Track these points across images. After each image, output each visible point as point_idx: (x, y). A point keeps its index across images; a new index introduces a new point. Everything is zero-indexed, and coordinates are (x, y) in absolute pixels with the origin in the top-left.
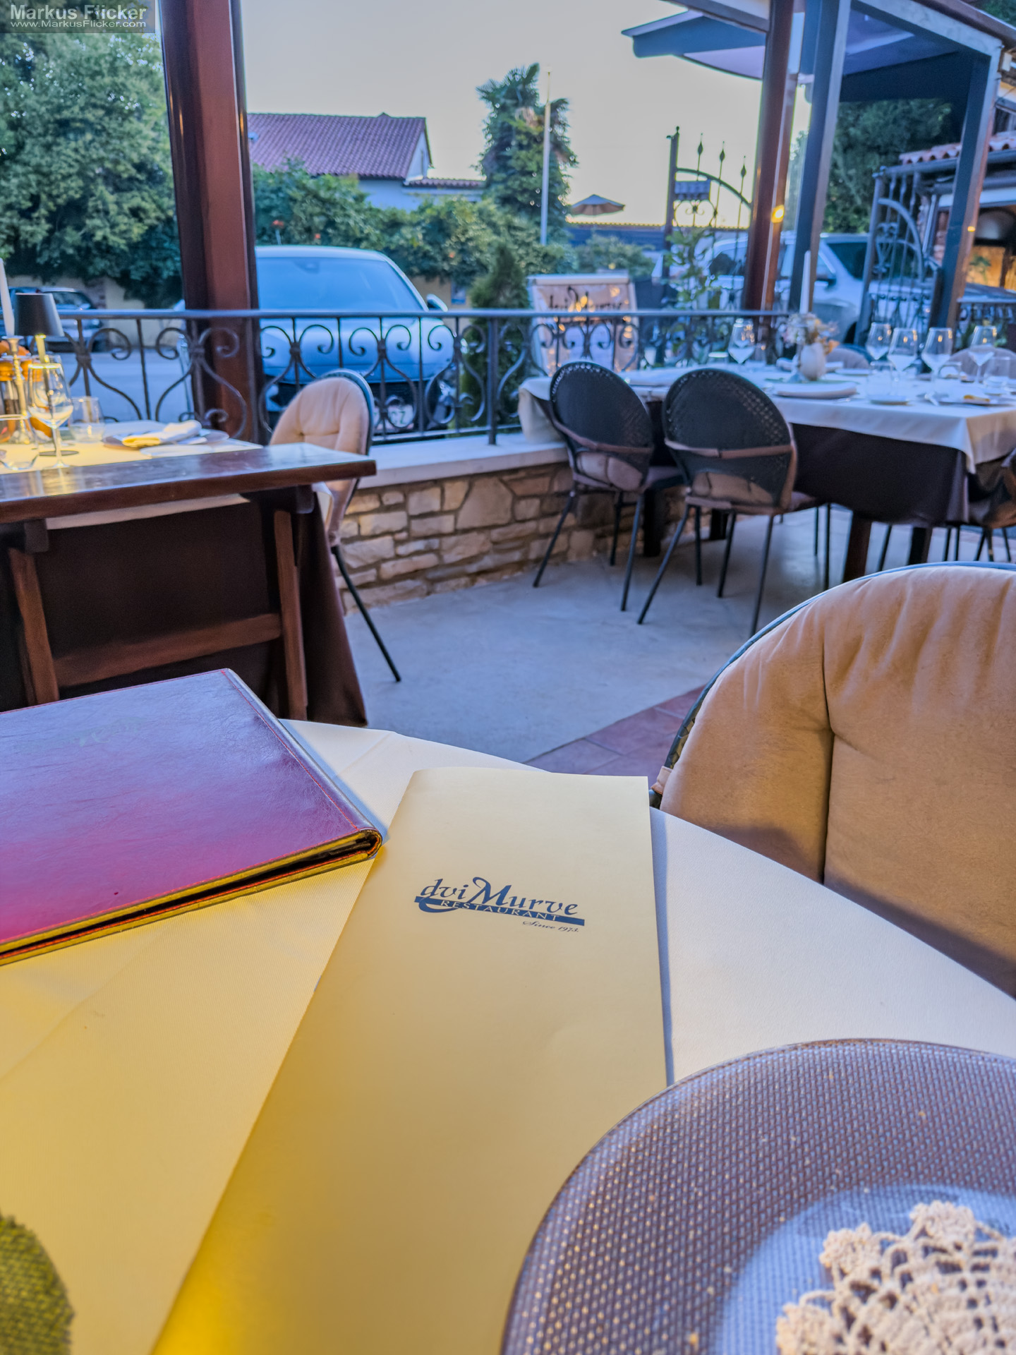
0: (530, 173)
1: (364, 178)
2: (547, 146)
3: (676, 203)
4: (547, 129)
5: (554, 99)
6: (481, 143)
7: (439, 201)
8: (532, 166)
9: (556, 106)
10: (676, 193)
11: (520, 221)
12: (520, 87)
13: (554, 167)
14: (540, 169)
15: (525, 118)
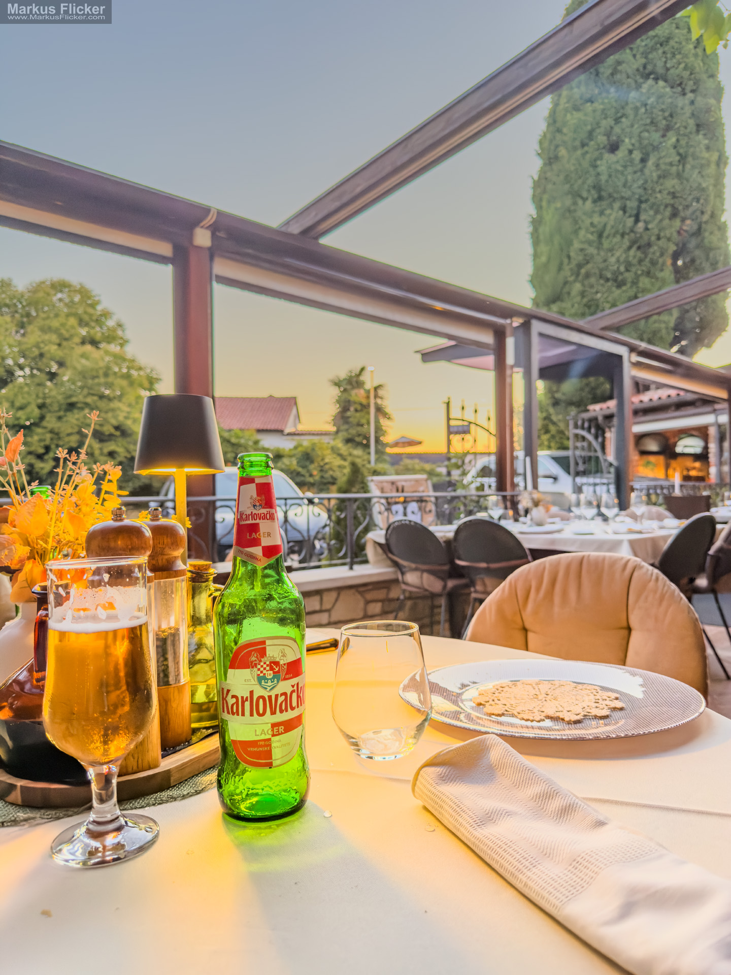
0: (362, 425)
1: (259, 431)
2: (372, 410)
3: (451, 436)
4: (372, 401)
5: (376, 384)
6: (333, 409)
7: (306, 442)
8: (364, 421)
9: (376, 389)
10: (451, 431)
11: (358, 452)
12: (355, 379)
13: (377, 422)
14: (368, 423)
15: (358, 395)
